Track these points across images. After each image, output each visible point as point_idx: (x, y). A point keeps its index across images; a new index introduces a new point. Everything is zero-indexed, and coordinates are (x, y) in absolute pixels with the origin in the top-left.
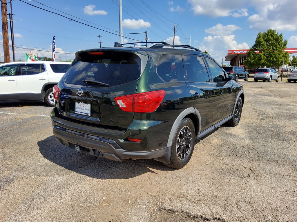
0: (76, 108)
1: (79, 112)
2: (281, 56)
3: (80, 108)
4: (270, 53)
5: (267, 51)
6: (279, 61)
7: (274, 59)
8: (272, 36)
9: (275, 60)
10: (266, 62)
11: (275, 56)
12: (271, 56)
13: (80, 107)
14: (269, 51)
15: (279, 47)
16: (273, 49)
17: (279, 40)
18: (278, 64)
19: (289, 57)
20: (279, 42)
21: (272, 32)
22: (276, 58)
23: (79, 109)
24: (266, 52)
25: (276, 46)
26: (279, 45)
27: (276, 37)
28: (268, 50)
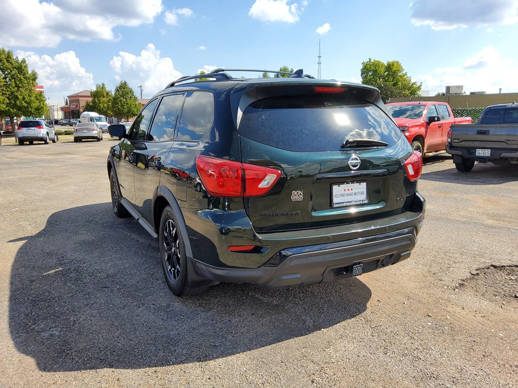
0: (334, 196)
1: (343, 203)
2: (33, 98)
3: (342, 195)
4: (12, 93)
5: (6, 88)
6: (31, 107)
7: (22, 103)
8: (8, 61)
9: (25, 105)
10: (9, 110)
11: (24, 98)
12: (17, 98)
13: (343, 192)
14: (11, 89)
15: (26, 82)
16: (17, 86)
17: (23, 70)
18: (31, 112)
19: (45, 100)
20: (25, 74)
21: (6, 53)
22: (26, 102)
23: (342, 197)
24: (5, 91)
25: (21, 80)
26: (25, 78)
27: (16, 64)
28: (9, 87)
